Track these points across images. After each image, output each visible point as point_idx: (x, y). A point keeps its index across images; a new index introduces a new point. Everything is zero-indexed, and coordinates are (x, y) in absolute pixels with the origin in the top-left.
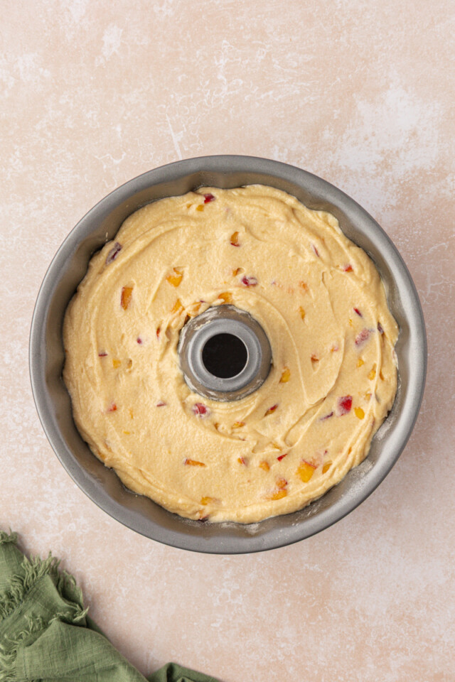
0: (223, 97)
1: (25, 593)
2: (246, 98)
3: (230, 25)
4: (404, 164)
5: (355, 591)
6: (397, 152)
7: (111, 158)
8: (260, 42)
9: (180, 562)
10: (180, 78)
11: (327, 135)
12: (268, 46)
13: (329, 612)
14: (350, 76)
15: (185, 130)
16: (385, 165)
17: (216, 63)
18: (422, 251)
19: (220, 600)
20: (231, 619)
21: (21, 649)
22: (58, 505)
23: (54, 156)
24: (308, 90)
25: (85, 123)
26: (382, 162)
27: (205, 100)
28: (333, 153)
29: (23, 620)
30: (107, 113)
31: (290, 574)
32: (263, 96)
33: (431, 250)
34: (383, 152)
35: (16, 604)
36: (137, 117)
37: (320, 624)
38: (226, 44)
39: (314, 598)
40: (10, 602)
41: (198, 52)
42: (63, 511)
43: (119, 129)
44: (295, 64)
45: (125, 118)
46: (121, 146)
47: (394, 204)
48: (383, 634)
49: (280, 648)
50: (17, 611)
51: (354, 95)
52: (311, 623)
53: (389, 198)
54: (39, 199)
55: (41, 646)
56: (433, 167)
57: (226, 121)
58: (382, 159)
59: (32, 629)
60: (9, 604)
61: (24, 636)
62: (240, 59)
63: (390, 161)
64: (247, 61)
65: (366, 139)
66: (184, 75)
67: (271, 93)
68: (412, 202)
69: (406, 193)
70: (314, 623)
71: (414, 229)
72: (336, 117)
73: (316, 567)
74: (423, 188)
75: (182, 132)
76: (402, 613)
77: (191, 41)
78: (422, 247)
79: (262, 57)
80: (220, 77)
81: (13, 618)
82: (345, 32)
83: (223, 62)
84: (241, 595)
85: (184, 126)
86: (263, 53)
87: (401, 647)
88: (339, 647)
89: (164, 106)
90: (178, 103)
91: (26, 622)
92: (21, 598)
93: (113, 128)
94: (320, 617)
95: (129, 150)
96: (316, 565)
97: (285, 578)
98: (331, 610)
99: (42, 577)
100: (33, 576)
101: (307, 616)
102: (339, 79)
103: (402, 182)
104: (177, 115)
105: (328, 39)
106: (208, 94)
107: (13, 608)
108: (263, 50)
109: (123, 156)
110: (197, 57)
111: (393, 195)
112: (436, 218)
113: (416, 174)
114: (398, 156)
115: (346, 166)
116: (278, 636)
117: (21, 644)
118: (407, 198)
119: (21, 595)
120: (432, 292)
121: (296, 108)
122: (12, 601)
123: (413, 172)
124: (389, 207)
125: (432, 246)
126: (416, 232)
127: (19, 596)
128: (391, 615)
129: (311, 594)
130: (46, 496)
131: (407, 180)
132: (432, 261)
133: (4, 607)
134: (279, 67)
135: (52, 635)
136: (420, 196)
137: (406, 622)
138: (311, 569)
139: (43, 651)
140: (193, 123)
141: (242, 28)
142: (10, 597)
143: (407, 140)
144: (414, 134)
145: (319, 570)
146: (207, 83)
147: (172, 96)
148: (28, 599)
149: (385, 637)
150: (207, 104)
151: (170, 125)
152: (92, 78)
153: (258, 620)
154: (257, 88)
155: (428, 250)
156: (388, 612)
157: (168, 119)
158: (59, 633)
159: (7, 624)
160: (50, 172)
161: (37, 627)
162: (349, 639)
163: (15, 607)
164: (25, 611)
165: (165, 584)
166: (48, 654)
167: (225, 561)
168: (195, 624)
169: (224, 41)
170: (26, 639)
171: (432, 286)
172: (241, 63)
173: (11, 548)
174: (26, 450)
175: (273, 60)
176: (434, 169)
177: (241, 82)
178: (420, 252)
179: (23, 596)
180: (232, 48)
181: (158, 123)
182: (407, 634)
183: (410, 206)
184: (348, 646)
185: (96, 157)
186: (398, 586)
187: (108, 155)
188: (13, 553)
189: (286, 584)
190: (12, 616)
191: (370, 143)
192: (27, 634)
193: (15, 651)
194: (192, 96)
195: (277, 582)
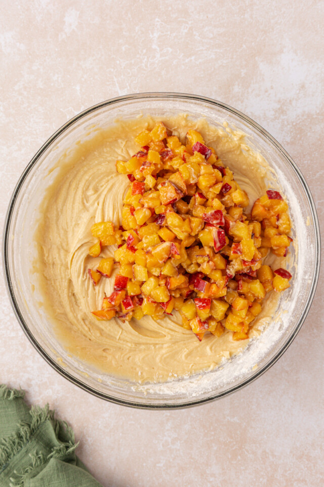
0: (157, 62)
1: (31, 434)
2: (174, 63)
3: (161, 7)
4: (295, 110)
5: (265, 437)
6: (290, 101)
7: (73, 110)
8: (184, 19)
9: (131, 417)
10: (123, 48)
11: (237, 89)
12: (190, 22)
13: (246, 453)
14: (253, 43)
15: (129, 88)
16: (281, 111)
17: (151, 36)
18: (311, 176)
19: (163, 446)
20: (171, 460)
21: (27, 480)
22: (38, 376)
23: (29, 109)
24: (222, 55)
25: (52, 84)
26: (279, 109)
27: (143, 65)
28: (242, 103)
29: (28, 457)
30: (68, 76)
31: (216, 425)
32: (187, 61)
33: (318, 175)
34: (279, 102)
35: (24, 443)
36: (92, 79)
37: (240, 462)
38: (158, 22)
39: (234, 443)
40: (20, 441)
41: (137, 28)
42: (42, 380)
43: (78, 88)
44: (211, 36)
45: (83, 79)
46: (80, 101)
47: (289, 141)
48: (287, 469)
49: (210, 482)
50: (24, 450)
51: (257, 58)
52: (233, 462)
53: (284, 136)
54: (18, 142)
55: (42, 479)
56: (318, 112)
57: (159, 80)
58: (279, 106)
59: (35, 464)
60: (18, 443)
61: (29, 471)
62: (169, 33)
63: (285, 108)
64: (174, 34)
65: (266, 91)
66: (127, 46)
67: (193, 58)
68: (302, 139)
69: (297, 132)
70: (235, 462)
71: (304, 159)
72: (243, 75)
73: (236, 419)
74: (310, 128)
75: (126, 89)
76: (302, 453)
77: (131, 19)
78: (311, 173)
79: (186, 31)
80: (154, 46)
81: (21, 455)
82: (248, 10)
83: (156, 35)
84: (179, 442)
85: (127, 84)
86: (187, 27)
87: (301, 479)
88: (255, 480)
89: (112, 70)
90: (123, 67)
91: (30, 459)
92: (28, 438)
93: (73, 87)
94: (239, 457)
95: (86, 104)
96: (236, 418)
97: (212, 428)
98: (248, 452)
99: (44, 422)
100: (38, 421)
101: (230, 456)
102: (244, 46)
103: (294, 124)
104: (122, 77)
105: (235, 15)
106: (146, 60)
107: (21, 447)
108: (187, 25)
109: (82, 108)
110: (137, 31)
111: (288, 134)
112: (321, 150)
113: (305, 117)
114: (291, 104)
115: (251, 113)
116: (208, 472)
117: (27, 477)
118: (298, 136)
119: (28, 435)
120: (319, 207)
121: (213, 69)
122: (21, 440)
123: (303, 116)
124: (285, 143)
125: (318, 172)
126: (306, 162)
127: (26, 436)
128: (294, 455)
129: (232, 440)
130: (29, 369)
131: (298, 122)
132: (318, 183)
133: (15, 445)
134: (199, 38)
135: (50, 470)
136: (309, 134)
137: (305, 460)
138: (232, 420)
139: (44, 482)
140: (134, 82)
141: (170, 8)
142: (20, 437)
143: (298, 92)
144: (303, 87)
145: (238, 421)
146: (145, 51)
147: (118, 62)
148: (33, 439)
149: (289, 472)
150: (145, 68)
151: (117, 84)
152: (57, 50)
153: (192, 460)
154: (183, 54)
155: (315, 175)
156: (291, 452)
157: (115, 80)
158: (56, 468)
159: (17, 460)
160: (26, 122)
161: (39, 463)
162: (262, 473)
163: (23, 446)
164: (31, 450)
165: (121, 434)
166: (47, 484)
167: (166, 416)
168: (144, 464)
169: (157, 19)
170: (31, 473)
171: (319, 203)
172: (170, 36)
173: (20, 401)
174: (13, 334)
175: (194, 33)
176: (319, 113)
177: (170, 50)
178: (309, 176)
179: (30, 437)
180: (162, 24)
181: (108, 83)
182: (306, 469)
183: (301, 142)
184: (261, 479)
185: (61, 109)
186: (298, 432)
187: (70, 108)
188: (22, 405)
189: (213, 433)
190: (20, 453)
191: (269, 94)
192: (31, 469)
193: (23, 482)
194: (133, 62)
195: (206, 431)
